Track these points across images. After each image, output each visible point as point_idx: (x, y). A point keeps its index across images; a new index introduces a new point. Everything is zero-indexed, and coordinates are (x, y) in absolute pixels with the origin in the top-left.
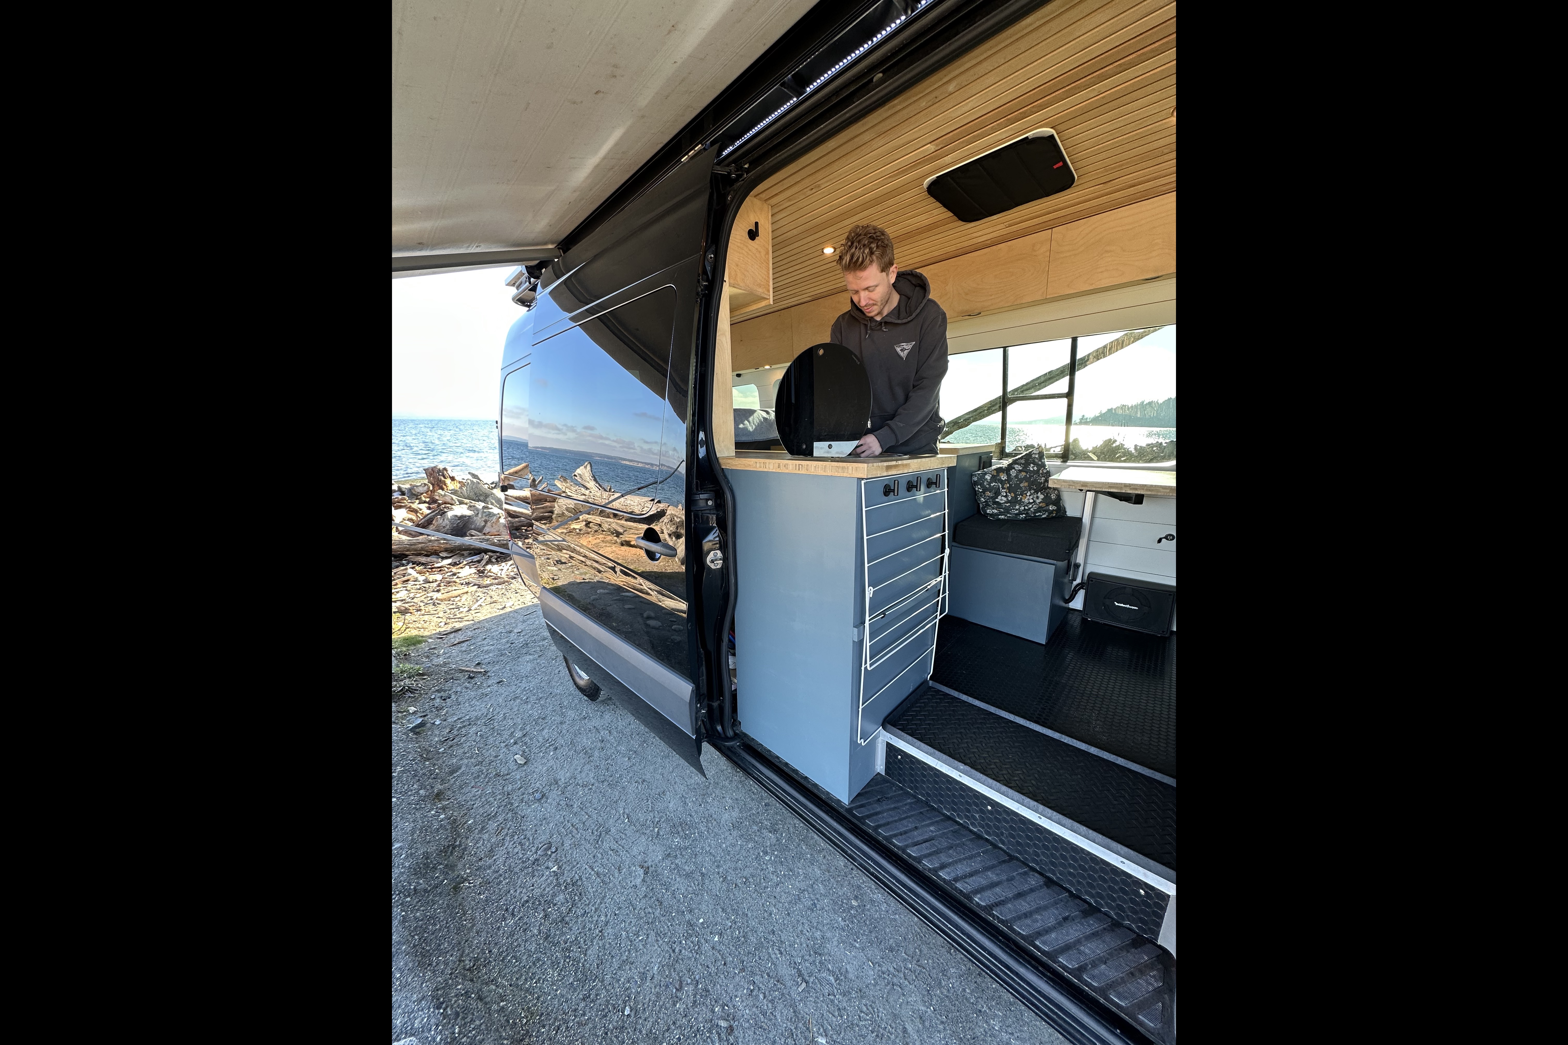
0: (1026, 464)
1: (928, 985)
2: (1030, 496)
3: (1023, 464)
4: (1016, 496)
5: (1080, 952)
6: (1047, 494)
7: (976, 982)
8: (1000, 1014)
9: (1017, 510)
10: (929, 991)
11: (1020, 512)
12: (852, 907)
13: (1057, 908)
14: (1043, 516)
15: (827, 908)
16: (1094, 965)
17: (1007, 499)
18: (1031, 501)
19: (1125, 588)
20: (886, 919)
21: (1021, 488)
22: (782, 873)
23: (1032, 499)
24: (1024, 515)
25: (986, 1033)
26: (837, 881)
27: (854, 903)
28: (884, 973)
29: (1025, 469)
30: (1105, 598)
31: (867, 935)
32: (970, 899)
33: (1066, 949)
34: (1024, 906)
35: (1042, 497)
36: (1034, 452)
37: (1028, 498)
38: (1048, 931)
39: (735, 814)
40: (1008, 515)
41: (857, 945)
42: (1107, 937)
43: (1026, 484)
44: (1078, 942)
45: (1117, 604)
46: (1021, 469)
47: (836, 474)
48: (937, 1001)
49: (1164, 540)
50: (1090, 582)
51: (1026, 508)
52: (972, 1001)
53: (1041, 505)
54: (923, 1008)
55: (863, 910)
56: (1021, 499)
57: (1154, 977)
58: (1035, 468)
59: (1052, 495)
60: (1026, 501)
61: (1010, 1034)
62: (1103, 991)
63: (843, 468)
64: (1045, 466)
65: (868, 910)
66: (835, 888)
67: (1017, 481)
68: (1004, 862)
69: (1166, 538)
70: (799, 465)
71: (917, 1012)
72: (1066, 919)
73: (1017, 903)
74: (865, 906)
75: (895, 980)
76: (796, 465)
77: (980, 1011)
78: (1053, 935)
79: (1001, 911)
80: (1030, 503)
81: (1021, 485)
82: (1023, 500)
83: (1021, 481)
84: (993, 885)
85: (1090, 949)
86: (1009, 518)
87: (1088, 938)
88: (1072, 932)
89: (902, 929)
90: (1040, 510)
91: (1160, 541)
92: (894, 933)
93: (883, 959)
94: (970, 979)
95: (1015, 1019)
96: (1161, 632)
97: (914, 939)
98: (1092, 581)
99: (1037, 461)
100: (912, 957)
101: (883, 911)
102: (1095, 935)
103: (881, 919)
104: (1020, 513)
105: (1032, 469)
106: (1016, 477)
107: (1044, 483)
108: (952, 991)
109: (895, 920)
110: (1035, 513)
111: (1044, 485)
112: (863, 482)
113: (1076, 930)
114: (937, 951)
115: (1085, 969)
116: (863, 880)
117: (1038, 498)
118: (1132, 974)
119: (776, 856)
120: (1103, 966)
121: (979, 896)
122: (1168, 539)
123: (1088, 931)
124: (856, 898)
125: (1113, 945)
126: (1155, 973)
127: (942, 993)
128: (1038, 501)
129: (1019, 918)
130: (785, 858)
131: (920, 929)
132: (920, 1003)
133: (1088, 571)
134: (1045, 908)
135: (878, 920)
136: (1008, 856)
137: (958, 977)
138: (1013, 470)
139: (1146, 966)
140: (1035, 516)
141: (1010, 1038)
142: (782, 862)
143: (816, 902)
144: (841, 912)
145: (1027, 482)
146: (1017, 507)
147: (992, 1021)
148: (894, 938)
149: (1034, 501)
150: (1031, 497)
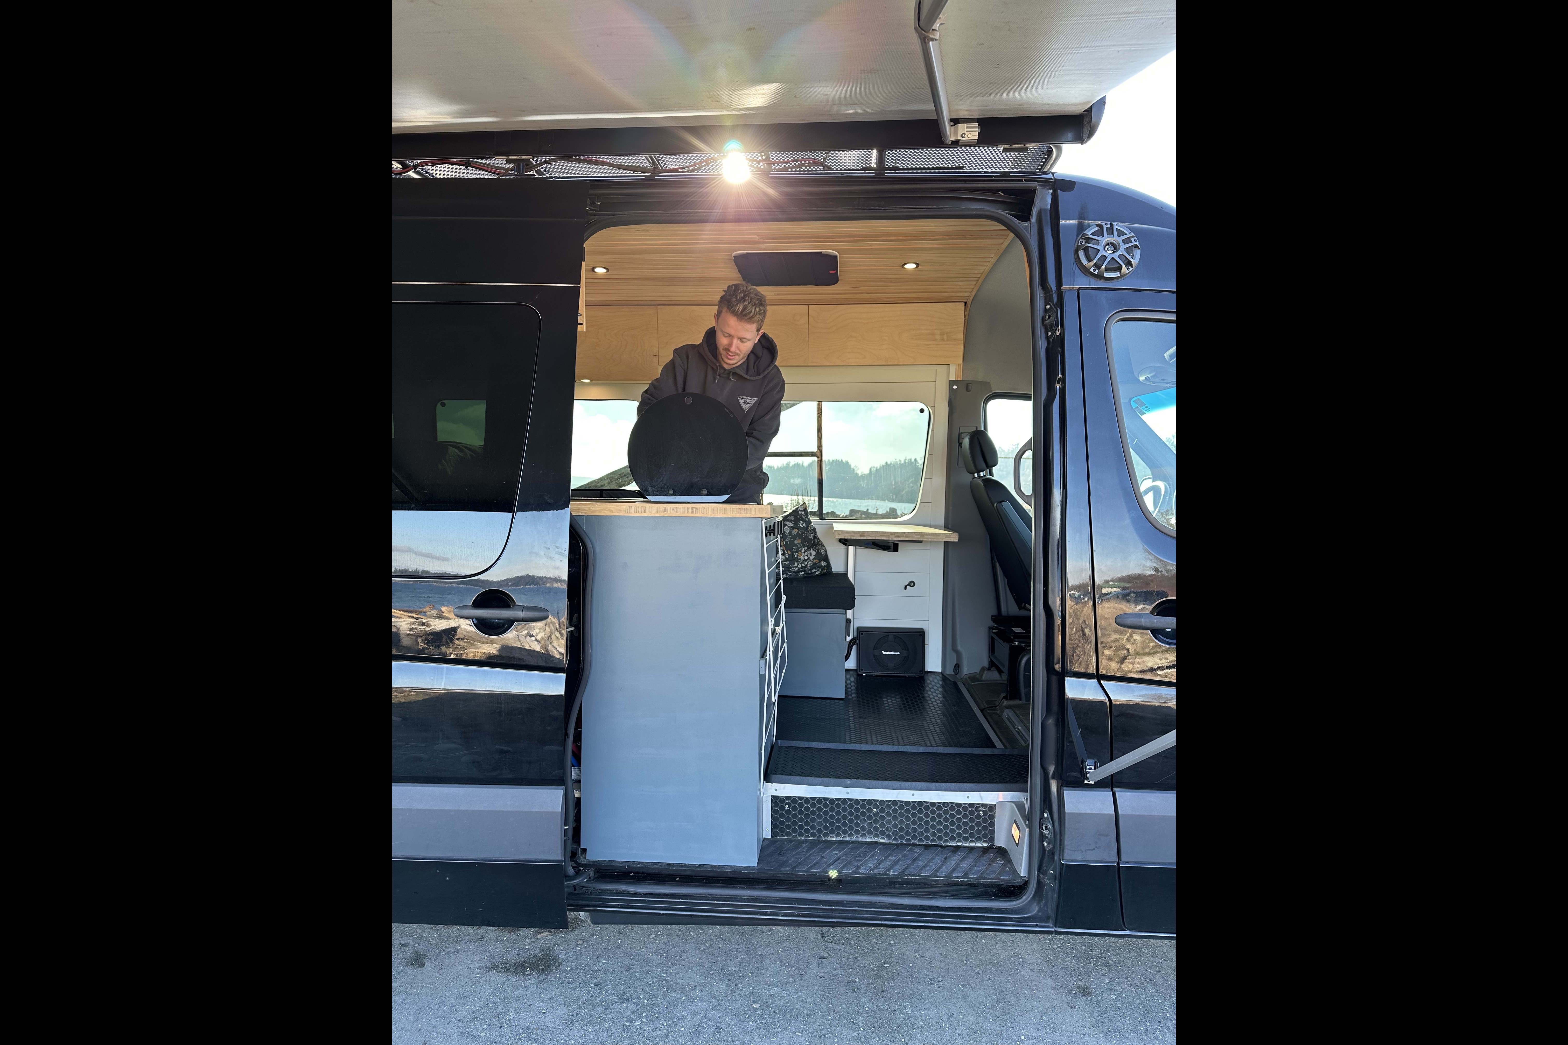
0: (796, 521)
1: (850, 1019)
2: (804, 552)
3: (793, 521)
4: (792, 553)
5: (961, 868)
6: (818, 550)
7: (883, 997)
8: (908, 1004)
9: (796, 567)
10: (853, 1022)
11: (799, 569)
12: (756, 1010)
13: (939, 856)
14: (817, 573)
15: (733, 1023)
16: (971, 869)
17: (785, 557)
18: (806, 558)
19: (888, 635)
20: (791, 1001)
21: (795, 545)
22: (665, 1024)
23: (807, 556)
24: (803, 573)
25: (905, 1019)
26: (729, 1000)
27: (755, 1006)
28: (813, 1033)
29: (796, 526)
30: (874, 649)
31: (782, 1020)
32: (888, 875)
33: (954, 870)
34: (920, 863)
35: (814, 553)
36: (800, 509)
37: (803, 556)
38: (940, 867)
39: (561, 1011)
40: (789, 574)
41: (779, 1030)
42: (971, 856)
43: (799, 541)
44: (958, 864)
45: (884, 653)
46: (792, 525)
47: (738, 515)
48: (863, 1023)
49: (908, 587)
50: (861, 636)
51: (803, 565)
52: (886, 1008)
53: (814, 561)
54: (855, 1034)
55: (767, 1006)
56: (798, 556)
57: (999, 860)
58: (804, 525)
59: (822, 551)
60: (802, 558)
61: (919, 1010)
62: (981, 877)
63: (745, 509)
64: (811, 523)
65: (772, 1003)
66: (729, 1006)
67: (791, 538)
68: (894, 849)
69: (909, 585)
70: (692, 508)
71: (852, 1039)
72: (946, 858)
73: (916, 863)
74: (767, 1002)
75: (823, 1032)
76: (688, 509)
77: (894, 1010)
78: (944, 867)
79: (909, 871)
80: (805, 560)
81: (796, 542)
82: (799, 558)
83: (795, 537)
84: (896, 863)
85: (965, 864)
86: (791, 577)
87: (961, 861)
88: (953, 862)
89: (809, 1000)
90: (814, 566)
91: (905, 588)
92: (804, 1005)
93: (806, 1025)
94: (878, 997)
95: (918, 1001)
96: (919, 673)
97: (822, 1000)
98: (862, 634)
99: (804, 517)
100: (828, 1011)
101: (785, 997)
102: (964, 858)
103: (787, 1002)
104: (799, 571)
105: (801, 526)
106: (790, 533)
107: (814, 539)
108: (870, 1011)
109: (799, 997)
110: (811, 570)
111: (814, 542)
112: (763, 522)
113: (954, 860)
114: (844, 997)
115: (968, 873)
116: (752, 987)
117: (811, 554)
118: (989, 864)
119: (646, 1017)
120: (975, 868)
121: (892, 871)
122: (911, 586)
123: (960, 857)
124: (754, 1002)
125: (975, 857)
126: (999, 858)
127: (863, 1017)
128: (811, 558)
129: (921, 869)
130: (659, 1013)
131: (823, 991)
132: (850, 1033)
133: (856, 626)
134: (933, 859)
135: (786, 1005)
136: (895, 845)
137: (869, 1002)
138: (786, 527)
139: (994, 858)
140: (812, 573)
141: (921, 1013)
142: (657, 1017)
143: (718, 1025)
144: (748, 1018)
145: (799, 539)
146: (796, 565)
147: (905, 1011)
148: (806, 1008)
149: (809, 558)
150: (806, 554)
